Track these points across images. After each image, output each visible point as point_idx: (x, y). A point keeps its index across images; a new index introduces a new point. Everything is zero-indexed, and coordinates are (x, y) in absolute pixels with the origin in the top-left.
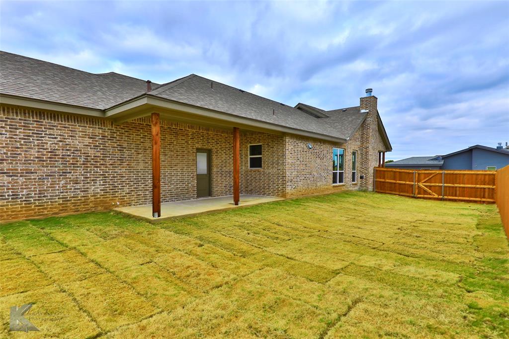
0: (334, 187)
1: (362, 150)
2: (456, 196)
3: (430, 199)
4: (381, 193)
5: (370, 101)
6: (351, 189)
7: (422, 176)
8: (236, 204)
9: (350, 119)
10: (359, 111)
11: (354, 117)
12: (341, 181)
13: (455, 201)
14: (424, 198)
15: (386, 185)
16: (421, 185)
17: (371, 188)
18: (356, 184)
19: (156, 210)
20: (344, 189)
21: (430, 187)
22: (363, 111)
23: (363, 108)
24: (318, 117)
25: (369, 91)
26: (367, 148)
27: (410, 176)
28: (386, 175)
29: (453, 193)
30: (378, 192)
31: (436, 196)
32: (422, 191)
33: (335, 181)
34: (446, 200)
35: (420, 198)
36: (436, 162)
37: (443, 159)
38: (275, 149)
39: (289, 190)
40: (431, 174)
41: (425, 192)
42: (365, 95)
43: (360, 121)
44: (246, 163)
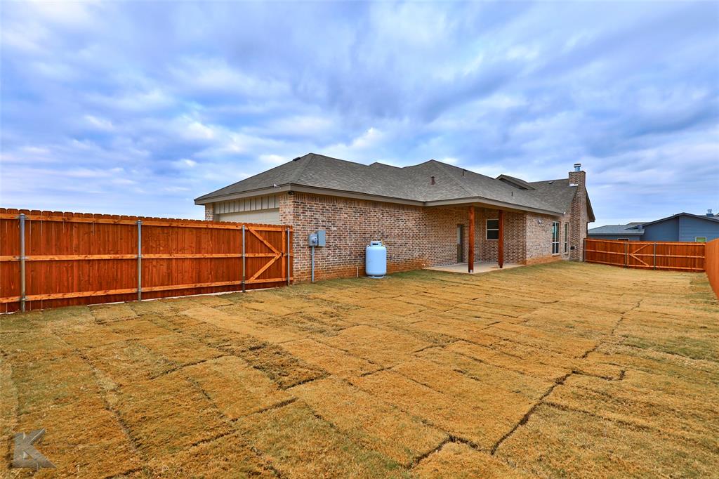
0: (553, 256)
1: (573, 222)
2: (667, 266)
3: (642, 268)
4: (592, 263)
5: (579, 176)
6: (564, 259)
7: (634, 247)
8: (501, 267)
9: (560, 193)
10: (568, 184)
11: (564, 191)
12: (557, 252)
13: (667, 270)
14: (636, 268)
15: (597, 255)
16: (632, 255)
17: (581, 258)
18: (567, 255)
19: (471, 268)
20: (560, 258)
21: (642, 257)
22: (572, 185)
23: (572, 182)
24: (524, 189)
25: (578, 166)
26: (578, 220)
27: (622, 247)
28: (597, 246)
29: (664, 263)
30: (589, 262)
31: (648, 266)
32: (634, 260)
33: (553, 252)
34: (657, 269)
35: (632, 267)
36: (635, 232)
37: (643, 227)
38: (515, 224)
39: (528, 258)
40: (643, 245)
41: (637, 262)
42: (573, 170)
43: (572, 195)
44: (484, 235)
